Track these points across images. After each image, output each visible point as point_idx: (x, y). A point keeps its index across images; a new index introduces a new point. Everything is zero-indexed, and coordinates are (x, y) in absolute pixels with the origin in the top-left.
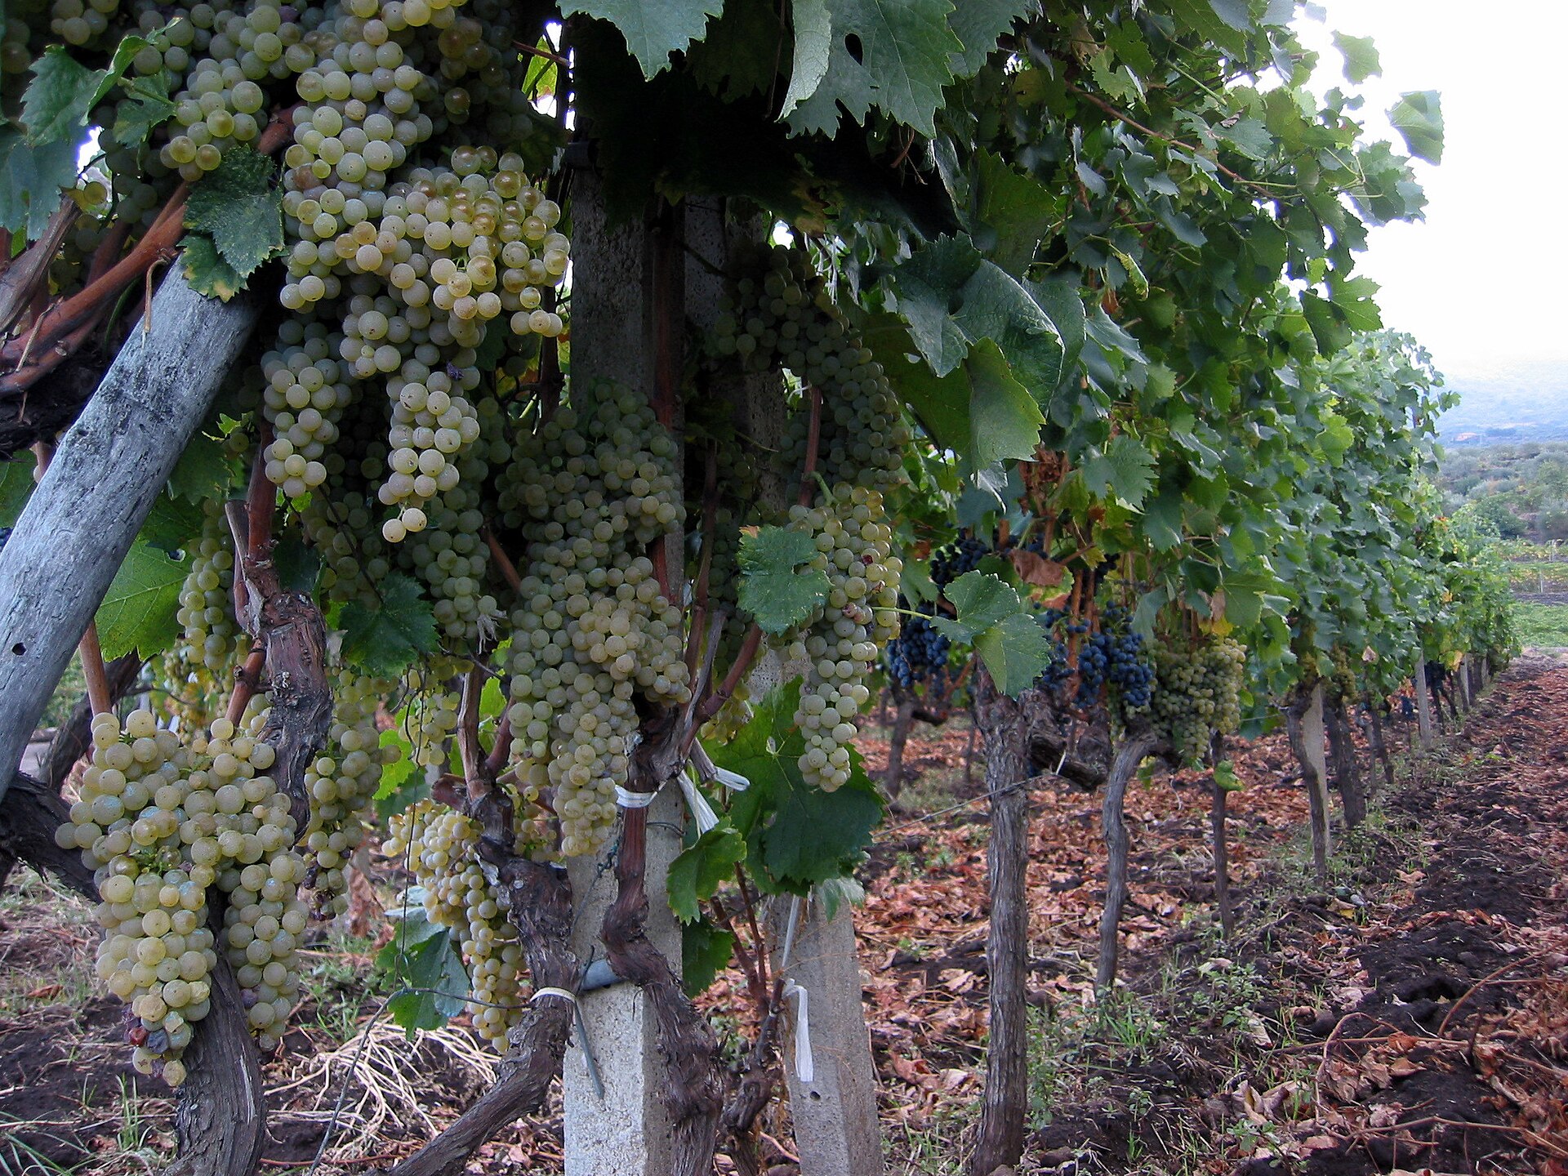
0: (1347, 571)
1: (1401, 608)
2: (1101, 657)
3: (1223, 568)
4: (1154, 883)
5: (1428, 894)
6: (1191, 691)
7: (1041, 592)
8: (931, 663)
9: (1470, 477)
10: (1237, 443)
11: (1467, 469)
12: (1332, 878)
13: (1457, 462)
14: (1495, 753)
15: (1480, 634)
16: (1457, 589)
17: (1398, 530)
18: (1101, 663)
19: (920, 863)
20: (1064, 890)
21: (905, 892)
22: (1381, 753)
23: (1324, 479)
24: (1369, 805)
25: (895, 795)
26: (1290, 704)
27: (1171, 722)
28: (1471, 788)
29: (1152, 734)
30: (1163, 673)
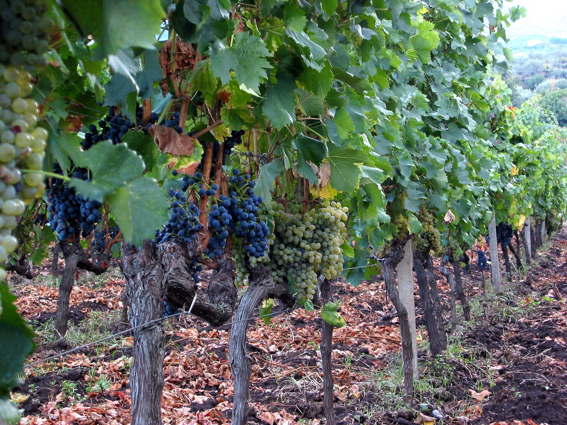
0: (433, 148)
1: (477, 179)
2: (227, 216)
3: (329, 143)
4: (276, 403)
5: (493, 408)
6: (303, 244)
7: (175, 160)
8: (84, 219)
9: (537, 76)
10: (344, 41)
11: (535, 70)
12: (418, 396)
13: (527, 63)
14: (549, 296)
15: (541, 201)
16: (522, 165)
17: (475, 116)
18: (228, 221)
19: (81, 390)
20: (202, 410)
21: (68, 414)
22: (461, 296)
23: (417, 74)
24: (450, 338)
25: (63, 333)
26: (386, 256)
27: (287, 270)
28: (530, 324)
29: (271, 280)
30: (280, 229)
